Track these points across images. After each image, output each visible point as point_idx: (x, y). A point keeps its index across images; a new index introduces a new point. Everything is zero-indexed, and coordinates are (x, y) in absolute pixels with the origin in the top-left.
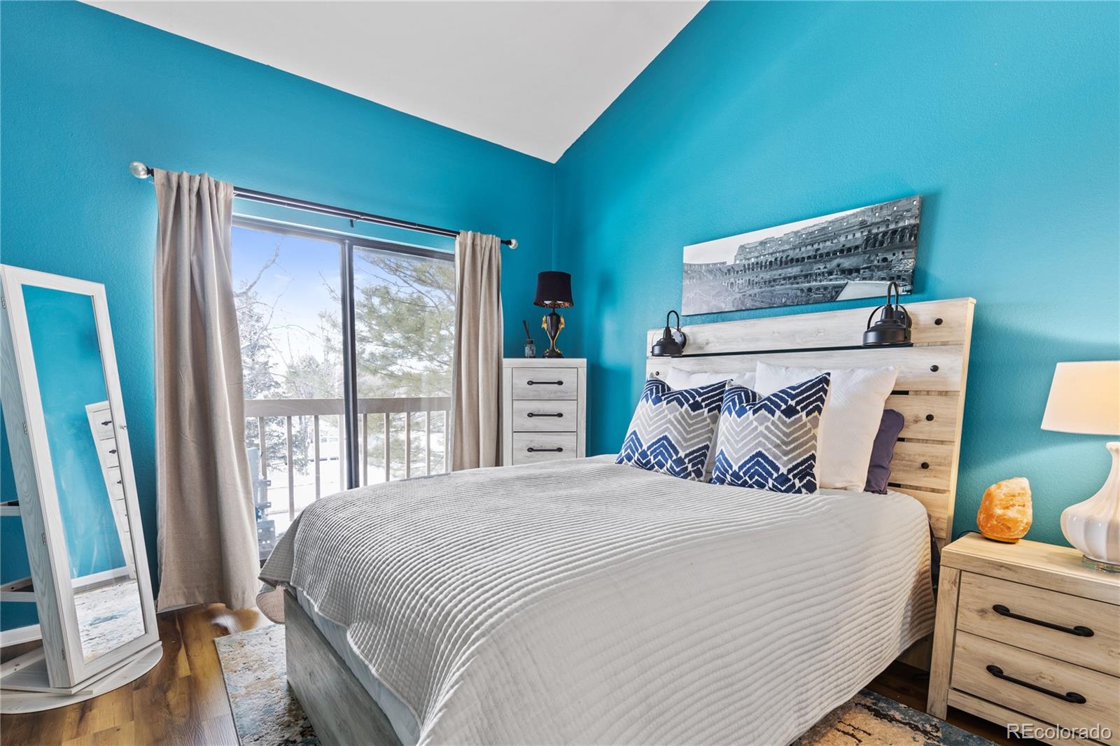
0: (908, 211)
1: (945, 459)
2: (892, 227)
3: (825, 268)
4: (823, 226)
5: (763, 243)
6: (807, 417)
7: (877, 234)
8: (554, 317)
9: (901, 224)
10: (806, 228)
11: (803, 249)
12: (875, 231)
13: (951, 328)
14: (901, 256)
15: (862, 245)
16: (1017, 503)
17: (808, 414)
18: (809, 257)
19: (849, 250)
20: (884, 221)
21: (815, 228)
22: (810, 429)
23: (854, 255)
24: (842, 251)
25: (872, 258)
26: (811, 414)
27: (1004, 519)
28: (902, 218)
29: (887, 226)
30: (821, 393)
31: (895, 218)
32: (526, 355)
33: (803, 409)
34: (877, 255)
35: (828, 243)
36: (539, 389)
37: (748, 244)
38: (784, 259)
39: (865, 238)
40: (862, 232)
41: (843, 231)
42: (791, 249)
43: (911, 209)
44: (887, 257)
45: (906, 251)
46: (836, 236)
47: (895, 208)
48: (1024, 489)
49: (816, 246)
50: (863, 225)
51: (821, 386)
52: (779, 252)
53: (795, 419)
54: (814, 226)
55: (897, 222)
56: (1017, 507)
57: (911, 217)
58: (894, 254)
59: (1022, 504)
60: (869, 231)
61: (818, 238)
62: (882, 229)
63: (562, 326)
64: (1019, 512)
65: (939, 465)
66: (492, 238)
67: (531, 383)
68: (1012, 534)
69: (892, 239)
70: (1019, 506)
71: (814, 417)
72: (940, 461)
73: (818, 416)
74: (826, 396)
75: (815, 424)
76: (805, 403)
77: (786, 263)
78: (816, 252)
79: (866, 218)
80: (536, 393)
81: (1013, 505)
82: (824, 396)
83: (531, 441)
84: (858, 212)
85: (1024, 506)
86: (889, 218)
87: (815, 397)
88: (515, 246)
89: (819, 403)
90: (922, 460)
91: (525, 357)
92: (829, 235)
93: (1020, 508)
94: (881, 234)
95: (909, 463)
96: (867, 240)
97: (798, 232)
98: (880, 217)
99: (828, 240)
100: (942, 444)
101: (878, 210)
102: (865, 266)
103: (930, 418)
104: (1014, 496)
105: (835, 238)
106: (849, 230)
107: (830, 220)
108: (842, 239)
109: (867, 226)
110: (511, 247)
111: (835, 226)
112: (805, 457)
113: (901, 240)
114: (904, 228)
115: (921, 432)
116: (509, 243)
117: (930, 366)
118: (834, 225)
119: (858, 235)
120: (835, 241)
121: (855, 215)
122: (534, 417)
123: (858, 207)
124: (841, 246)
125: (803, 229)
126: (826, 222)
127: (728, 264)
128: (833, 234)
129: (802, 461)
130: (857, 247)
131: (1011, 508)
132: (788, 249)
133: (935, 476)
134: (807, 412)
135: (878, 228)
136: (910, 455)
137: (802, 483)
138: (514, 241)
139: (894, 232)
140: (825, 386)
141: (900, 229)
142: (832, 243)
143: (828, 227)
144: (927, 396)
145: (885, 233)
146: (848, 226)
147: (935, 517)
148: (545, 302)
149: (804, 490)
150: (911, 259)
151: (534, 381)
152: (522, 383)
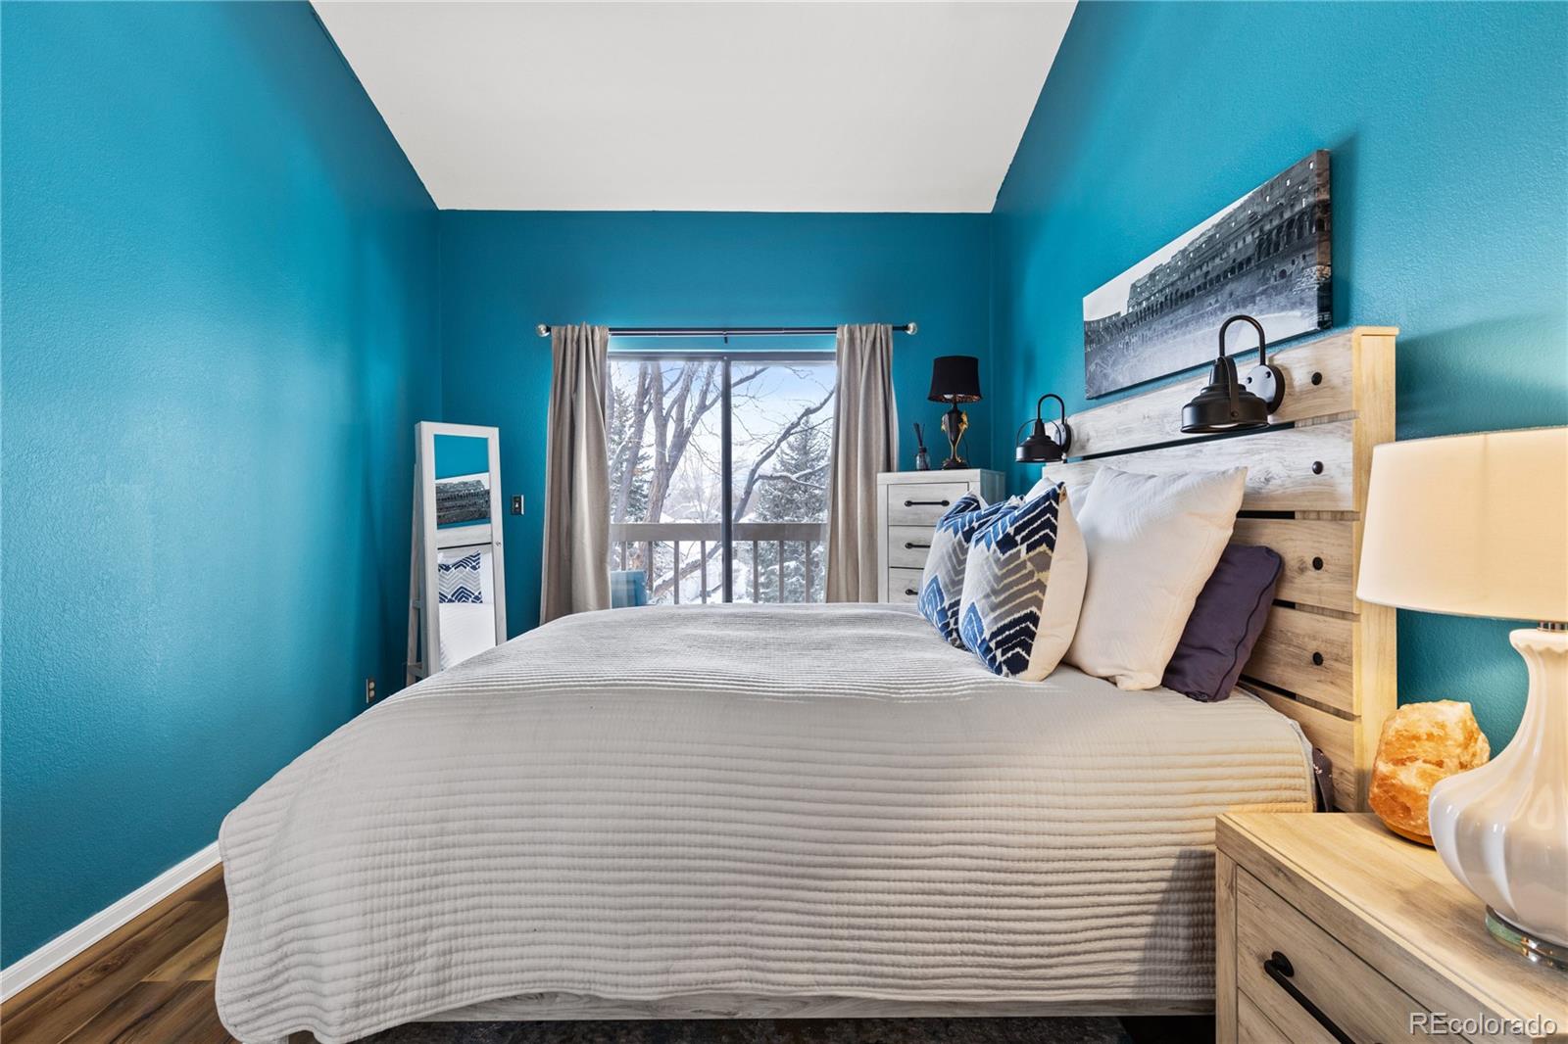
0: (1303, 183)
1: (1343, 647)
2: (1287, 215)
3: (1217, 301)
4: (1210, 233)
5: (1152, 276)
6: (1027, 553)
7: (1271, 231)
8: (954, 415)
9: (1297, 209)
10: (1193, 242)
11: (1192, 276)
12: (1267, 227)
13: (1333, 388)
14: (1302, 265)
15: (1254, 254)
16: (1422, 756)
17: (1030, 549)
18: (1199, 288)
19: (1241, 265)
20: (1276, 208)
21: (1202, 240)
22: (1031, 574)
23: (1249, 272)
24: (1232, 271)
25: (1268, 275)
26: (1035, 548)
27: (1393, 785)
28: (1298, 199)
29: (1282, 216)
30: (1048, 515)
31: (1290, 200)
32: (918, 467)
33: (1024, 540)
34: (1273, 269)
35: (1217, 261)
36: (919, 512)
37: (1139, 281)
38: (1174, 297)
39: (1257, 242)
40: (1253, 234)
41: (1231, 238)
42: (1179, 279)
43: (1307, 178)
44: (1285, 268)
45: (1307, 253)
46: (1225, 247)
47: (1288, 183)
48: (1442, 726)
49: (1205, 269)
50: (1254, 222)
51: (1047, 503)
52: (1168, 286)
53: (1011, 555)
54: (1201, 236)
55: (1292, 206)
56: (1419, 764)
57: (1309, 192)
58: (1293, 263)
59: (1434, 759)
60: (1261, 230)
61: (1206, 255)
62: (1276, 223)
63: (965, 426)
64: (1423, 775)
65: (1336, 660)
66: (876, 327)
67: (909, 504)
68: (1413, 823)
69: (1289, 235)
70: (1425, 761)
71: (1040, 553)
72: (1335, 651)
73: (1049, 552)
74: (1056, 519)
75: (1044, 564)
76: (1027, 531)
77: (1176, 300)
78: (1205, 278)
79: (1256, 208)
80: (916, 517)
81: (1413, 759)
82: (1052, 519)
83: (911, 581)
84: (1246, 202)
85: (1440, 764)
86: (1282, 201)
87: (1039, 522)
88: (914, 330)
89: (1047, 531)
90: (1313, 646)
91: (916, 470)
92: (1218, 247)
93: (1428, 766)
94: (1275, 231)
95: (1297, 651)
96: (1260, 245)
97: (1185, 250)
98: (1271, 202)
99: (1217, 256)
100: (1344, 618)
101: (1268, 192)
102: (1261, 288)
103: (1318, 564)
104: (1417, 738)
105: (1224, 251)
106: (1238, 234)
107: (1216, 222)
108: (1232, 250)
109: (1257, 223)
110: (909, 332)
111: (1223, 231)
112: (1016, 616)
113: (1300, 235)
114: (1302, 213)
115: (1308, 591)
116: (906, 328)
117: (1311, 465)
118: (1221, 229)
119: (1249, 239)
120: (1225, 255)
121: (1242, 207)
122: (914, 549)
123: (1244, 195)
124: (1231, 261)
125: (1190, 244)
126: (1213, 227)
127: (1122, 315)
128: (1221, 244)
129: (1010, 622)
130: (1249, 260)
131: (1408, 763)
132: (1177, 280)
133: (1332, 683)
134: (1028, 545)
135: (1271, 221)
136: (1298, 635)
137: (1005, 657)
138: (911, 326)
139: (1291, 221)
140: (1054, 504)
141: (1297, 217)
142: (1221, 259)
143: (1215, 234)
144: (1318, 522)
145: (1279, 228)
146: (1239, 226)
147: (1338, 768)
148: (945, 396)
149: (1005, 669)
150: (1314, 265)
151: (914, 501)
152: (898, 503)
